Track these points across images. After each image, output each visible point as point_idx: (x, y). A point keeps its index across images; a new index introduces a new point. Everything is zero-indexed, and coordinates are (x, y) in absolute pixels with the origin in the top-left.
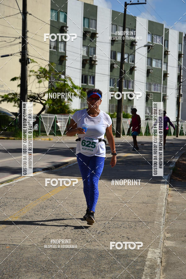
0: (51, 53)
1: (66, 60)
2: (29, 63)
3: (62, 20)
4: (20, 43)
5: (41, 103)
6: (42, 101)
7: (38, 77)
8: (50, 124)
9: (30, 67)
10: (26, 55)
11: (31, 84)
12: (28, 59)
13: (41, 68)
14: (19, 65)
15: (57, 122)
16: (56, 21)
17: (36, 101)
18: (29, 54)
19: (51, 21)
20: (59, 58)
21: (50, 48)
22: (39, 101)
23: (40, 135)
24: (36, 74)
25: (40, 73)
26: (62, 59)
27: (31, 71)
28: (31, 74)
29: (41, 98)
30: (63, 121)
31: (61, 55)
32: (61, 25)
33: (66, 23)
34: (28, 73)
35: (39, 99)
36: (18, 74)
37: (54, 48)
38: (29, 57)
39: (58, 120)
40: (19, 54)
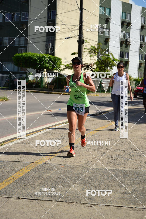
0: (99, 36)
1: (109, 41)
2: (84, 43)
3: (107, 14)
4: (78, 29)
5: (91, 70)
6: (92, 69)
7: (90, 53)
8: (97, 85)
9: (84, 45)
10: (82, 37)
11: (85, 57)
12: (83, 40)
13: (92, 46)
14: (77, 45)
15: (102, 84)
16: (103, 14)
17: (88, 69)
18: (84, 37)
19: (100, 14)
20: (105, 39)
21: (99, 33)
22: (90, 69)
23: (90, 92)
24: (88, 50)
25: (91, 50)
26: (107, 40)
27: (85, 49)
28: (85, 50)
29: (91, 67)
30: (106, 83)
31: (106, 38)
32: (106, 17)
33: (110, 16)
34: (83, 50)
35: (90, 67)
36: (76, 50)
37: (101, 33)
38: (84, 39)
39: (103, 83)
40: (77, 37)
